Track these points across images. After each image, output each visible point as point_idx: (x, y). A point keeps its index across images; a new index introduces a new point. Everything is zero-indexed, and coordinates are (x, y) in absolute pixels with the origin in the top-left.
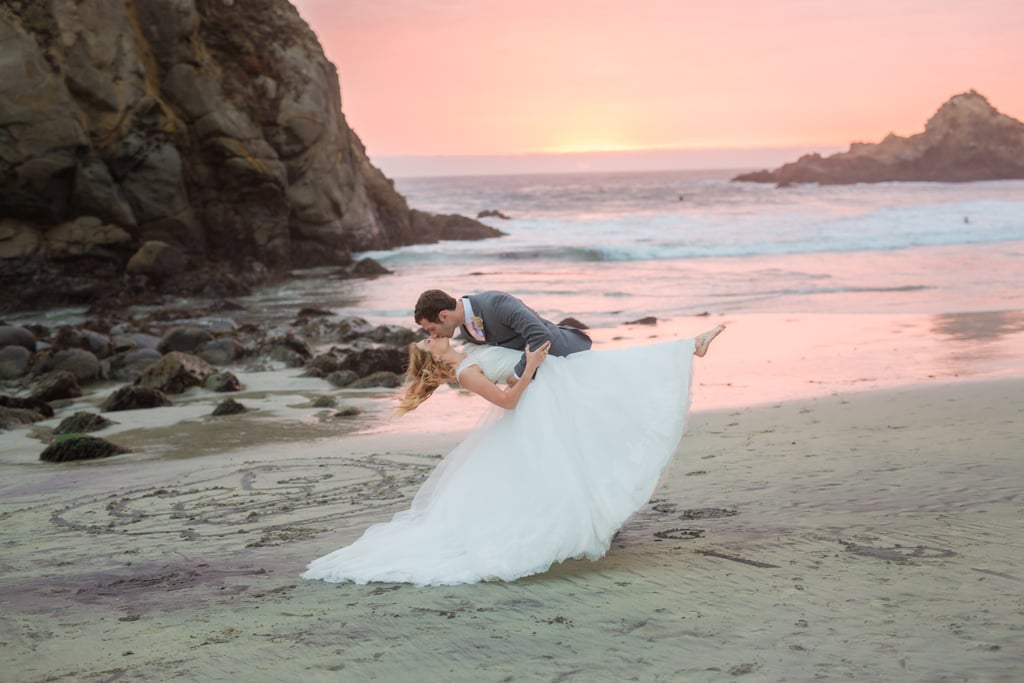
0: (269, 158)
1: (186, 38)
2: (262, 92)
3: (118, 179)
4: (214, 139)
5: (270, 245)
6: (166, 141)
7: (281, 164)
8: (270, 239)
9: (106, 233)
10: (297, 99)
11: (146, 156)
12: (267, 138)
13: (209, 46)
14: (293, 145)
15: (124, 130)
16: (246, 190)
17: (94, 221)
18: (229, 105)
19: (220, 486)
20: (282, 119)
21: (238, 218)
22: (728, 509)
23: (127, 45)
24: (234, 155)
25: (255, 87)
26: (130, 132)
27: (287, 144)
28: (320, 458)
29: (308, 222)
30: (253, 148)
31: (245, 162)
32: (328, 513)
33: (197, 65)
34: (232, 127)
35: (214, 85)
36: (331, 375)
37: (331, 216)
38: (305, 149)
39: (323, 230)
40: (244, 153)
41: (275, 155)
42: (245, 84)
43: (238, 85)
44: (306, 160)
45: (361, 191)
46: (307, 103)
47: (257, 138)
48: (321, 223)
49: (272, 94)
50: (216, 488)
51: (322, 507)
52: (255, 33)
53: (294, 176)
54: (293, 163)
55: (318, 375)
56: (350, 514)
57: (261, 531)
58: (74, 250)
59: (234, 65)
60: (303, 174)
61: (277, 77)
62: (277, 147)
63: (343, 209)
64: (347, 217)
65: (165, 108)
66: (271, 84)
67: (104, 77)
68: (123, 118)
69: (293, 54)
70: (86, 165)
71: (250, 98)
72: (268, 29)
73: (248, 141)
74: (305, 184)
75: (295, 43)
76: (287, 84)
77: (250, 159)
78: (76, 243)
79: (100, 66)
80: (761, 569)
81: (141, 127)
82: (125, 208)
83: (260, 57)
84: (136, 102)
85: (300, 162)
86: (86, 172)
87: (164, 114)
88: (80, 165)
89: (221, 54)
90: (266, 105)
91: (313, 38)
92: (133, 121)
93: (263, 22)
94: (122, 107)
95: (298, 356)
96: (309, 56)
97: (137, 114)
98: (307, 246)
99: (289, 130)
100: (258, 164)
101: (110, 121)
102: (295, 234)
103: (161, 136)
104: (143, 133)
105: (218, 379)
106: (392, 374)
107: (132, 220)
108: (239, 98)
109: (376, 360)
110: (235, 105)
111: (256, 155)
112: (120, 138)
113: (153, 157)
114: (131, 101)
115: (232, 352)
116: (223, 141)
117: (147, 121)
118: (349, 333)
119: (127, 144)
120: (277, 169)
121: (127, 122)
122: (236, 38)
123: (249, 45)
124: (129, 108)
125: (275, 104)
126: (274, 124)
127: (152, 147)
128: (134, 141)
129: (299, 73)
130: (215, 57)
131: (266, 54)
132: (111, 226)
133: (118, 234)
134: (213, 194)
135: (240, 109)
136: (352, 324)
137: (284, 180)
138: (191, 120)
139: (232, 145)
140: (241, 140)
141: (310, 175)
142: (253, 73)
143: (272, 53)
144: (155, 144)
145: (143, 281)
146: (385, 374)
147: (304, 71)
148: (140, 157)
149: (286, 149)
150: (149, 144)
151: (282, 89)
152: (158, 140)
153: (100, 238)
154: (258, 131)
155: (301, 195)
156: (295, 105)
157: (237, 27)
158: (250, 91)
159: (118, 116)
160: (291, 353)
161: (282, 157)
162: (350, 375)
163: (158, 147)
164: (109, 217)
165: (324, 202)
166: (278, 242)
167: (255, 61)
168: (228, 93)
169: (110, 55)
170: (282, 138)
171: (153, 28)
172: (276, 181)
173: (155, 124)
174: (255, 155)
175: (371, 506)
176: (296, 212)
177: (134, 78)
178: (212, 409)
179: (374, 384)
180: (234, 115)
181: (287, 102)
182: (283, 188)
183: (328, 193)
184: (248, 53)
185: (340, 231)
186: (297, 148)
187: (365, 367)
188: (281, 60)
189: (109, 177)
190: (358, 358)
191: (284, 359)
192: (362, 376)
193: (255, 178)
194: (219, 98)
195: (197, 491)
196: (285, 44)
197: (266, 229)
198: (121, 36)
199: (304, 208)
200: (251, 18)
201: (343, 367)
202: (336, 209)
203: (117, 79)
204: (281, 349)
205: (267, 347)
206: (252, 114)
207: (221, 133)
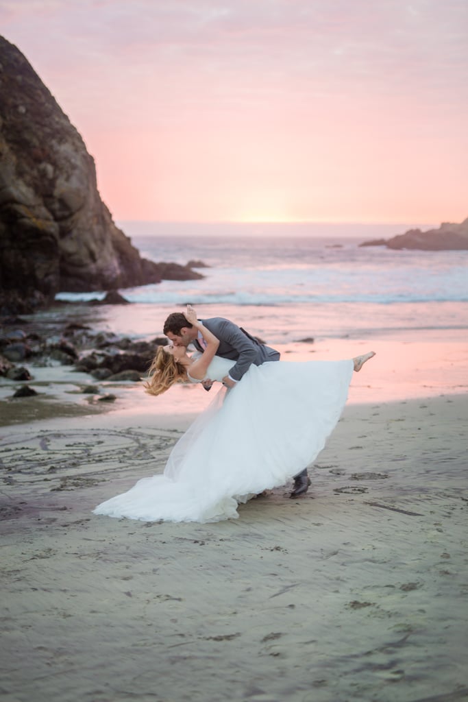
0: (47, 219)
2: (43, 174)
4: (9, 205)
5: (46, 280)
7: (56, 225)
8: (47, 275)
10: (68, 179)
12: (46, 205)
13: (8, 141)
14: (64, 212)
16: (30, 241)
18: (20, 182)
19: (26, 447)
20: (56, 193)
21: (25, 260)
22: (382, 474)
24: (23, 217)
25: (39, 171)
27: (60, 210)
28: (92, 429)
29: (73, 264)
30: (37, 212)
31: (31, 221)
32: (103, 468)
34: (22, 198)
35: (11, 168)
36: (93, 371)
37: (88, 261)
38: (71, 215)
39: (83, 270)
40: (30, 216)
41: (51, 217)
42: (32, 168)
43: (27, 168)
44: (72, 222)
45: (109, 245)
46: (74, 183)
47: (39, 205)
48: (81, 265)
49: (51, 175)
50: (23, 448)
51: (99, 464)
52: (40, 133)
53: (64, 233)
54: (63, 224)
55: (84, 371)
56: (120, 470)
57: (58, 480)
59: (25, 154)
60: (70, 232)
61: (54, 164)
62: (52, 212)
63: (97, 256)
64: (100, 262)
66: (50, 168)
69: (65, 149)
71: (35, 178)
72: (48, 130)
73: (33, 207)
74: (72, 239)
75: (67, 141)
76: (61, 169)
77: (34, 220)
80: (411, 517)
83: (43, 150)
85: (68, 223)
89: (15, 147)
90: (46, 183)
91: (79, 138)
93: (45, 126)
95: (69, 357)
96: (76, 150)
98: (72, 281)
99: (62, 201)
100: (39, 223)
102: (64, 273)
105: (16, 372)
106: (136, 372)
108: (28, 178)
109: (125, 362)
110: (25, 182)
111: (39, 217)
115: (24, 353)
116: (16, 207)
118: (103, 343)
120: (53, 227)
122: (27, 136)
123: (35, 142)
125: (52, 183)
126: (51, 196)
129: (69, 161)
130: (11, 149)
131: (47, 148)
134: (7, 243)
135: (28, 185)
136: (105, 336)
137: (57, 235)
139: (22, 210)
140: (28, 207)
141: (75, 233)
142: (38, 160)
143: (51, 147)
146: (131, 372)
147: (73, 160)
149: (59, 214)
151: (57, 172)
154: (40, 201)
155: (68, 246)
156: (66, 184)
157: (27, 128)
158: (35, 173)
160: (64, 355)
161: (56, 219)
162: (106, 372)
165: (84, 251)
166: (51, 277)
167: (39, 153)
168: (20, 174)
170: (56, 206)
172: (52, 236)
174: (37, 217)
175: (133, 465)
176: (65, 257)
178: (13, 393)
179: (124, 378)
180: (24, 189)
181: (61, 182)
182: (56, 241)
183: (87, 245)
184: (35, 147)
185: (94, 272)
186: (66, 213)
187: (117, 367)
188: (57, 152)
190: (112, 360)
191: (59, 359)
192: (115, 372)
193: (37, 233)
194: (13, 177)
195: (10, 450)
196: (61, 141)
197: (44, 268)
199: (70, 255)
200: (37, 123)
201: (102, 366)
202: (92, 256)
204: (57, 352)
205: (48, 351)
206: (36, 189)
207: (14, 201)
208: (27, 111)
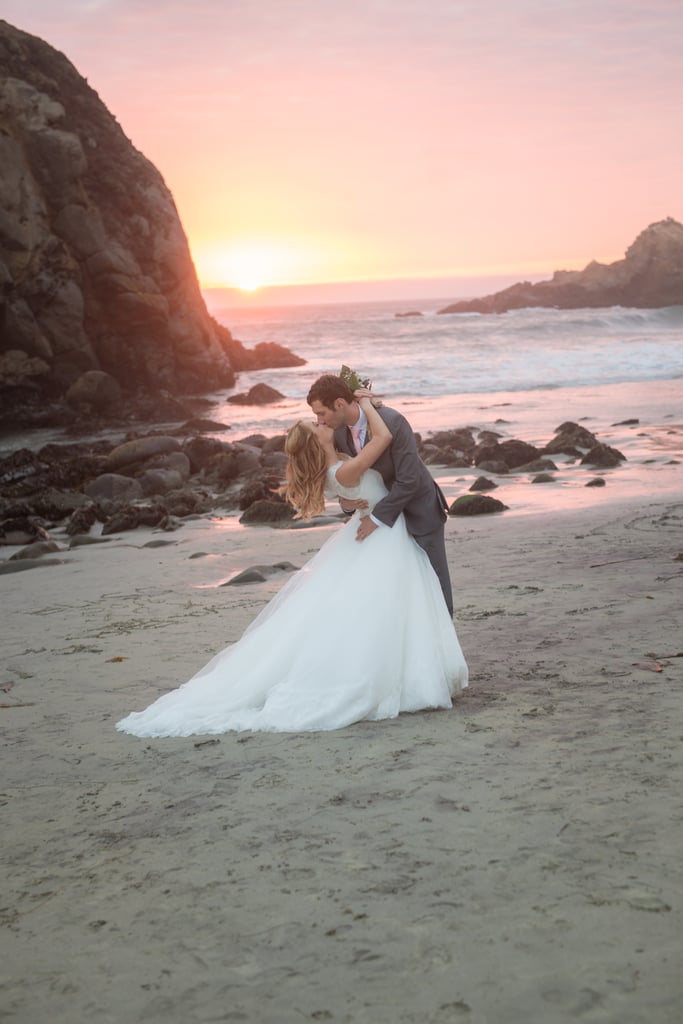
0: (155, 292)
1: (74, 181)
2: (137, 231)
3: (37, 314)
4: (106, 275)
5: (161, 375)
6: (69, 278)
7: (164, 299)
8: (160, 368)
9: (32, 365)
10: (167, 236)
11: (57, 293)
14: (169, 280)
15: (36, 269)
16: (136, 323)
17: (21, 354)
18: (115, 243)
20: (157, 256)
21: (131, 350)
23: (29, 187)
24: (126, 291)
25: (131, 226)
26: (41, 270)
27: (164, 279)
29: (185, 352)
30: (140, 283)
31: (137, 296)
33: (85, 205)
34: (122, 264)
35: (99, 224)
37: (202, 346)
38: (177, 284)
39: (197, 360)
40: (134, 288)
41: (158, 289)
42: (123, 223)
43: (117, 224)
44: (179, 294)
46: (174, 241)
47: (141, 273)
48: (195, 353)
49: (147, 232)
52: (123, 175)
53: (173, 310)
54: (170, 297)
58: (10, 382)
59: (109, 205)
60: (178, 308)
61: (148, 216)
62: (156, 281)
64: (212, 348)
65: (65, 246)
66: (144, 222)
67: (12, 218)
68: (33, 257)
69: (151, 193)
70: (12, 302)
71: (129, 236)
72: (130, 170)
73: (136, 276)
74: (181, 318)
75: (151, 183)
76: (156, 223)
77: (140, 294)
78: (10, 375)
79: (9, 208)
81: (47, 264)
82: (44, 341)
83: (132, 197)
84: (43, 241)
85: (175, 296)
86: (13, 308)
87: (65, 253)
88: (8, 302)
90: (142, 242)
92: (41, 260)
93: (124, 164)
94: (31, 247)
96: (164, 195)
97: (44, 253)
98: (185, 376)
99: (164, 266)
100: (147, 298)
101: (20, 259)
102: (177, 365)
103: (64, 273)
104: (50, 270)
107: (50, 353)
108: (122, 237)
110: (120, 242)
111: (145, 290)
112: (32, 276)
113: (62, 293)
114: (39, 241)
116: (115, 277)
117: (53, 260)
119: (40, 282)
120: (161, 302)
121: (37, 260)
122: (109, 180)
123: (121, 187)
124: (37, 247)
125: (150, 240)
126: (152, 260)
127: (60, 283)
128: (46, 278)
129: (162, 211)
130: (93, 197)
131: (134, 194)
132: (36, 359)
133: (42, 366)
134: (105, 327)
135: (125, 247)
137: (167, 312)
138: (82, 258)
139: (123, 281)
140: (130, 276)
141: (184, 309)
142: (128, 212)
143: (138, 192)
144: (60, 281)
145: (88, 408)
148: (52, 294)
149: (164, 283)
150: (56, 281)
151: (154, 227)
152: (62, 277)
153: (28, 370)
155: (179, 327)
156: (166, 242)
157: (106, 168)
158: (128, 229)
159: (29, 254)
161: (163, 291)
163: (63, 284)
164: (33, 351)
165: (197, 334)
166: (166, 371)
167: (128, 201)
168: (112, 232)
169: (17, 198)
170: (159, 273)
171: (45, 171)
173: (59, 262)
174: (143, 290)
176: (177, 343)
177: (39, 219)
180: (122, 252)
181: (159, 240)
182: (167, 320)
183: (200, 325)
184: (121, 194)
185: (209, 361)
186: (171, 283)
188: (146, 200)
189: (31, 314)
193: (144, 311)
194: (105, 237)
196: (145, 184)
197: (155, 359)
198: (22, 179)
199: (182, 339)
200: (115, 160)
202: (206, 340)
203: (23, 220)
206: (134, 252)
207: (112, 270)
208: (98, 145)
